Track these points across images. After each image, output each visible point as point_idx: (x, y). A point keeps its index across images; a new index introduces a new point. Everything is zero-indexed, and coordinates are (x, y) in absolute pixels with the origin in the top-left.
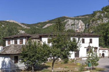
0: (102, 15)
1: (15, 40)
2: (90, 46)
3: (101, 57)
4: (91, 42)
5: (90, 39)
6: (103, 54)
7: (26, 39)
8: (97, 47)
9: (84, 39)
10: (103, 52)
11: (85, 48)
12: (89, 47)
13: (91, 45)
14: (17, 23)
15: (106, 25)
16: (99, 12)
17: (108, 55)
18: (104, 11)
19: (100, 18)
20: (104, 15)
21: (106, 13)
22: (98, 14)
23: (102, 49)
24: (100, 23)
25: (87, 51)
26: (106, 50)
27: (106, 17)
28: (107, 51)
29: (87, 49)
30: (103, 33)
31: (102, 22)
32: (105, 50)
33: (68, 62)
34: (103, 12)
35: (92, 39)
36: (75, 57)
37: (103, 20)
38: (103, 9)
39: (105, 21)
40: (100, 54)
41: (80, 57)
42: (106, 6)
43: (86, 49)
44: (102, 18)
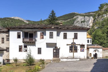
2: (75, 43)
3: (92, 58)
4: (76, 37)
5: (75, 34)
9: (66, 34)
10: (95, 51)
11: (67, 45)
12: (73, 43)
17: (103, 55)
19: (107, 11)
22: (105, 7)
23: (94, 48)
24: (107, 18)
25: (70, 50)
26: (99, 48)
28: (101, 50)
29: (70, 47)
32: (98, 49)
35: (77, 34)
36: (54, 57)
40: (91, 54)
41: (60, 58)
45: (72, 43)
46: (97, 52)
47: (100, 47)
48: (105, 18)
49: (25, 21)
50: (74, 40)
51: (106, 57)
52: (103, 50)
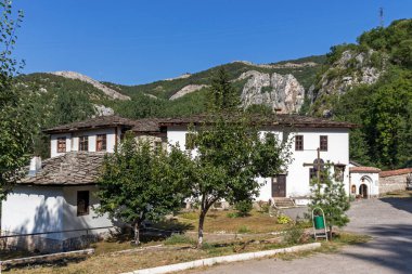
0: (360, 58)
1: (81, 138)
2: (322, 161)
4: (324, 146)
5: (321, 137)
6: (364, 188)
7: (116, 133)
8: (342, 162)
9: (301, 137)
10: (363, 179)
11: (305, 165)
12: (319, 162)
13: (324, 156)
14: (89, 81)
15: (371, 91)
16: (351, 47)
17: (380, 190)
18: (365, 45)
19: (352, 67)
20: (365, 57)
21: (371, 51)
22: (347, 56)
23: (361, 172)
24: (354, 85)
25: (311, 176)
26: (372, 172)
27: (372, 66)
28: (375, 177)
29: (311, 170)
30: (363, 117)
31: (359, 80)
32: (369, 175)
33: (251, 212)
34: (362, 50)
35: (326, 137)
36: (273, 195)
37: (362, 74)
38: (361, 39)
39: (370, 77)
40: (354, 186)
41: (288, 196)
42: (373, 31)
43: (308, 168)
44: (359, 69)
45: (316, 161)
46: (366, 182)
47: (375, 169)
48: (349, 87)
49: (98, 86)
50: (321, 153)
51: (388, 194)
52: (381, 177)
